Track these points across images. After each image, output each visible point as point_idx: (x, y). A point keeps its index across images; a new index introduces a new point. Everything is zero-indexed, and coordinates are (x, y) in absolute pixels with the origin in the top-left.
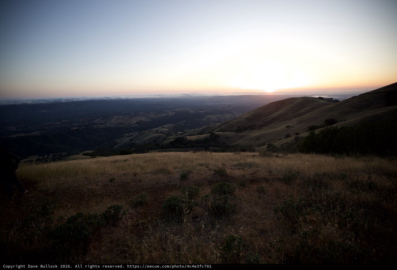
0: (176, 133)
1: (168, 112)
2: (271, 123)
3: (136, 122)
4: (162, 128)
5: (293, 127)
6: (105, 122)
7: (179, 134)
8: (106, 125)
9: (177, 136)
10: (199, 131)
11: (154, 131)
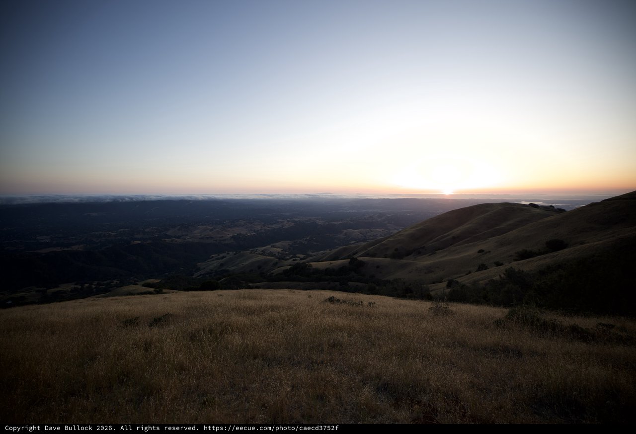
0: (294, 256)
1: (284, 222)
2: (451, 245)
3: (232, 235)
4: (271, 247)
5: (489, 252)
6: (183, 234)
7: (299, 257)
8: (185, 239)
9: (296, 262)
10: (332, 253)
11: (259, 252)
